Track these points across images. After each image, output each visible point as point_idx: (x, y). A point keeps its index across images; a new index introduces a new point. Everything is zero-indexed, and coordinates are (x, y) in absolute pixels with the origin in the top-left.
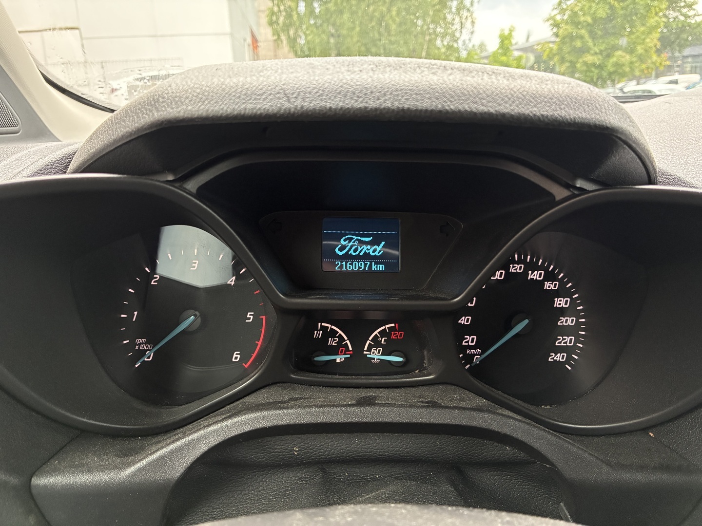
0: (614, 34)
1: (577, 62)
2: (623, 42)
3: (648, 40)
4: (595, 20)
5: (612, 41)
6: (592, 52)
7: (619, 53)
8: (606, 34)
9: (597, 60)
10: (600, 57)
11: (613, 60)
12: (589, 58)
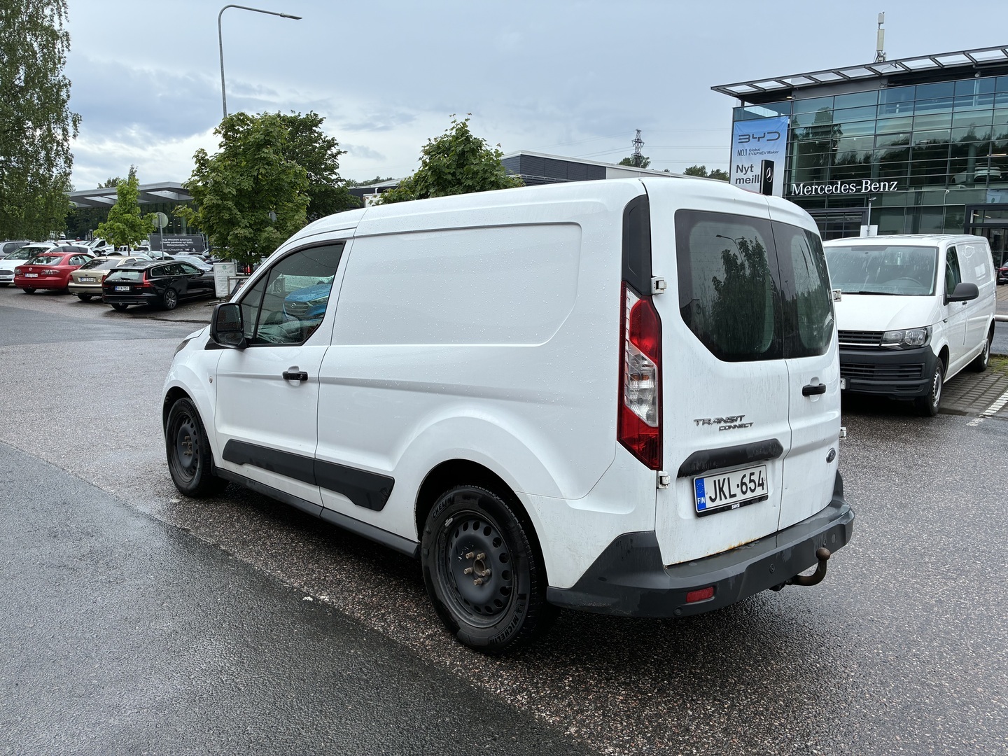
0: (263, 207)
1: (228, 234)
2: (273, 216)
3: (296, 217)
4: (240, 191)
5: (260, 215)
6: (242, 225)
7: (270, 229)
8: (253, 208)
9: (247, 232)
10: (251, 230)
11: (265, 235)
12: (240, 231)
